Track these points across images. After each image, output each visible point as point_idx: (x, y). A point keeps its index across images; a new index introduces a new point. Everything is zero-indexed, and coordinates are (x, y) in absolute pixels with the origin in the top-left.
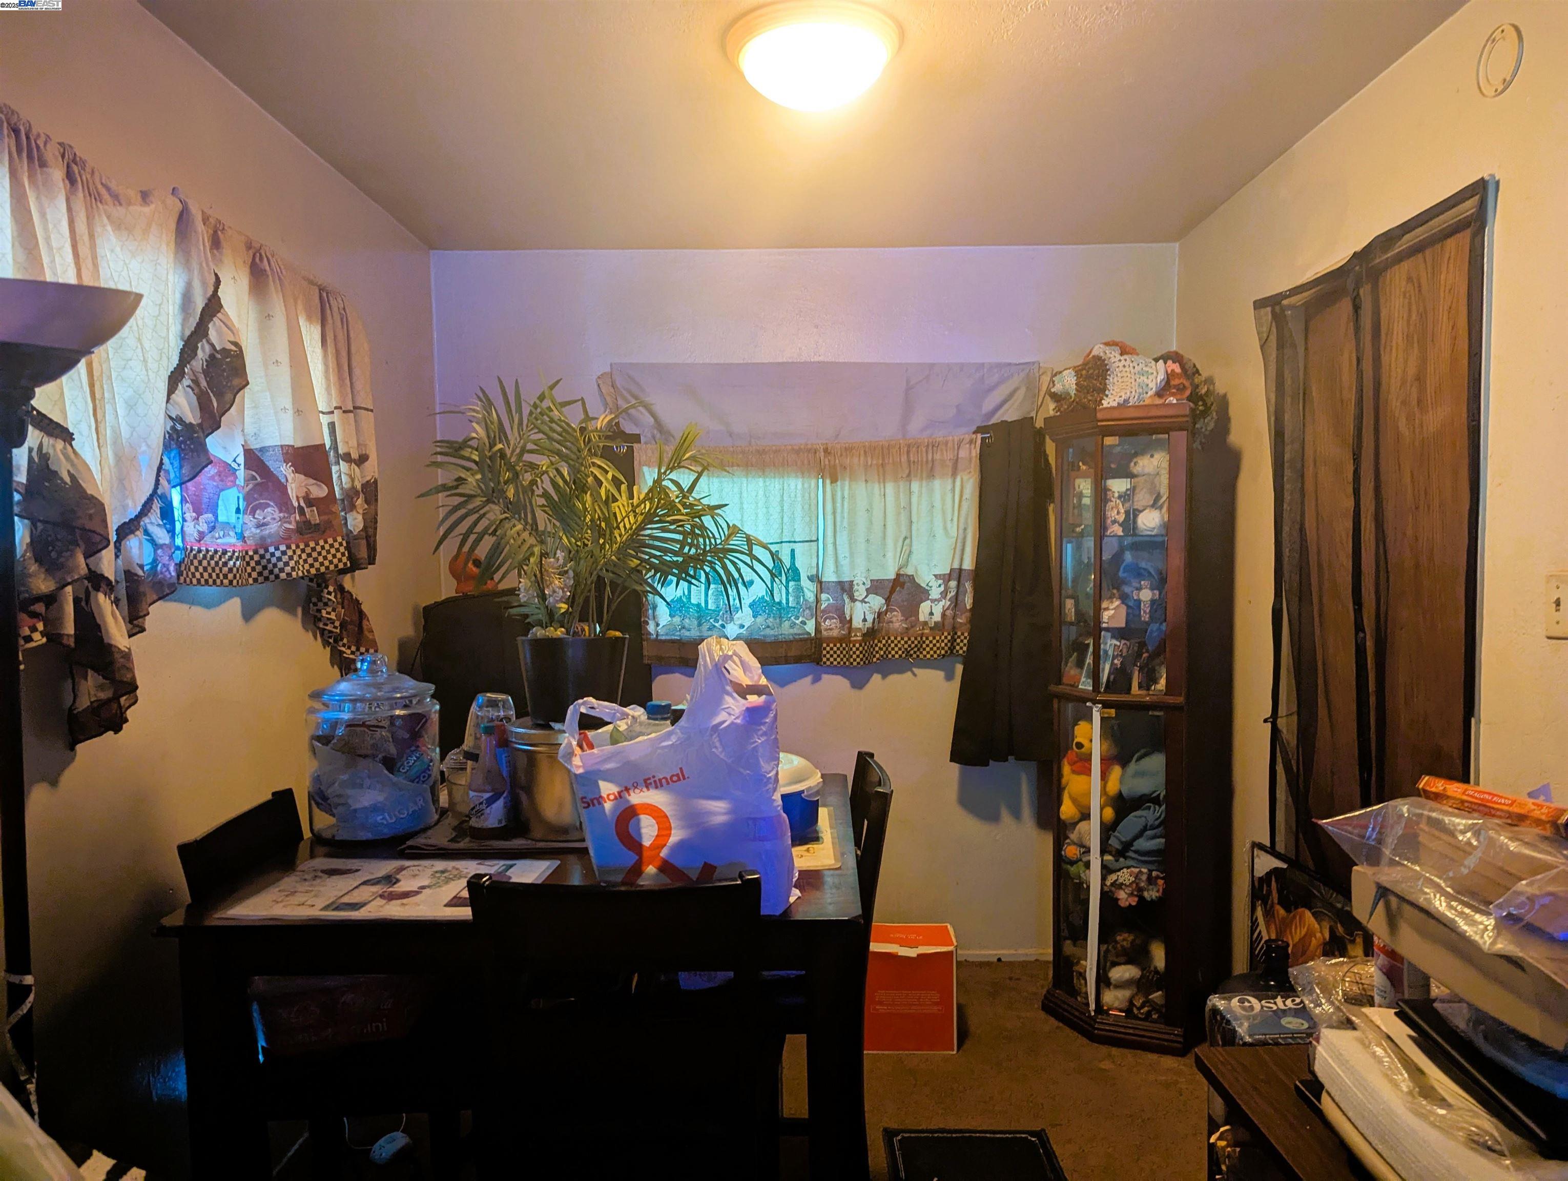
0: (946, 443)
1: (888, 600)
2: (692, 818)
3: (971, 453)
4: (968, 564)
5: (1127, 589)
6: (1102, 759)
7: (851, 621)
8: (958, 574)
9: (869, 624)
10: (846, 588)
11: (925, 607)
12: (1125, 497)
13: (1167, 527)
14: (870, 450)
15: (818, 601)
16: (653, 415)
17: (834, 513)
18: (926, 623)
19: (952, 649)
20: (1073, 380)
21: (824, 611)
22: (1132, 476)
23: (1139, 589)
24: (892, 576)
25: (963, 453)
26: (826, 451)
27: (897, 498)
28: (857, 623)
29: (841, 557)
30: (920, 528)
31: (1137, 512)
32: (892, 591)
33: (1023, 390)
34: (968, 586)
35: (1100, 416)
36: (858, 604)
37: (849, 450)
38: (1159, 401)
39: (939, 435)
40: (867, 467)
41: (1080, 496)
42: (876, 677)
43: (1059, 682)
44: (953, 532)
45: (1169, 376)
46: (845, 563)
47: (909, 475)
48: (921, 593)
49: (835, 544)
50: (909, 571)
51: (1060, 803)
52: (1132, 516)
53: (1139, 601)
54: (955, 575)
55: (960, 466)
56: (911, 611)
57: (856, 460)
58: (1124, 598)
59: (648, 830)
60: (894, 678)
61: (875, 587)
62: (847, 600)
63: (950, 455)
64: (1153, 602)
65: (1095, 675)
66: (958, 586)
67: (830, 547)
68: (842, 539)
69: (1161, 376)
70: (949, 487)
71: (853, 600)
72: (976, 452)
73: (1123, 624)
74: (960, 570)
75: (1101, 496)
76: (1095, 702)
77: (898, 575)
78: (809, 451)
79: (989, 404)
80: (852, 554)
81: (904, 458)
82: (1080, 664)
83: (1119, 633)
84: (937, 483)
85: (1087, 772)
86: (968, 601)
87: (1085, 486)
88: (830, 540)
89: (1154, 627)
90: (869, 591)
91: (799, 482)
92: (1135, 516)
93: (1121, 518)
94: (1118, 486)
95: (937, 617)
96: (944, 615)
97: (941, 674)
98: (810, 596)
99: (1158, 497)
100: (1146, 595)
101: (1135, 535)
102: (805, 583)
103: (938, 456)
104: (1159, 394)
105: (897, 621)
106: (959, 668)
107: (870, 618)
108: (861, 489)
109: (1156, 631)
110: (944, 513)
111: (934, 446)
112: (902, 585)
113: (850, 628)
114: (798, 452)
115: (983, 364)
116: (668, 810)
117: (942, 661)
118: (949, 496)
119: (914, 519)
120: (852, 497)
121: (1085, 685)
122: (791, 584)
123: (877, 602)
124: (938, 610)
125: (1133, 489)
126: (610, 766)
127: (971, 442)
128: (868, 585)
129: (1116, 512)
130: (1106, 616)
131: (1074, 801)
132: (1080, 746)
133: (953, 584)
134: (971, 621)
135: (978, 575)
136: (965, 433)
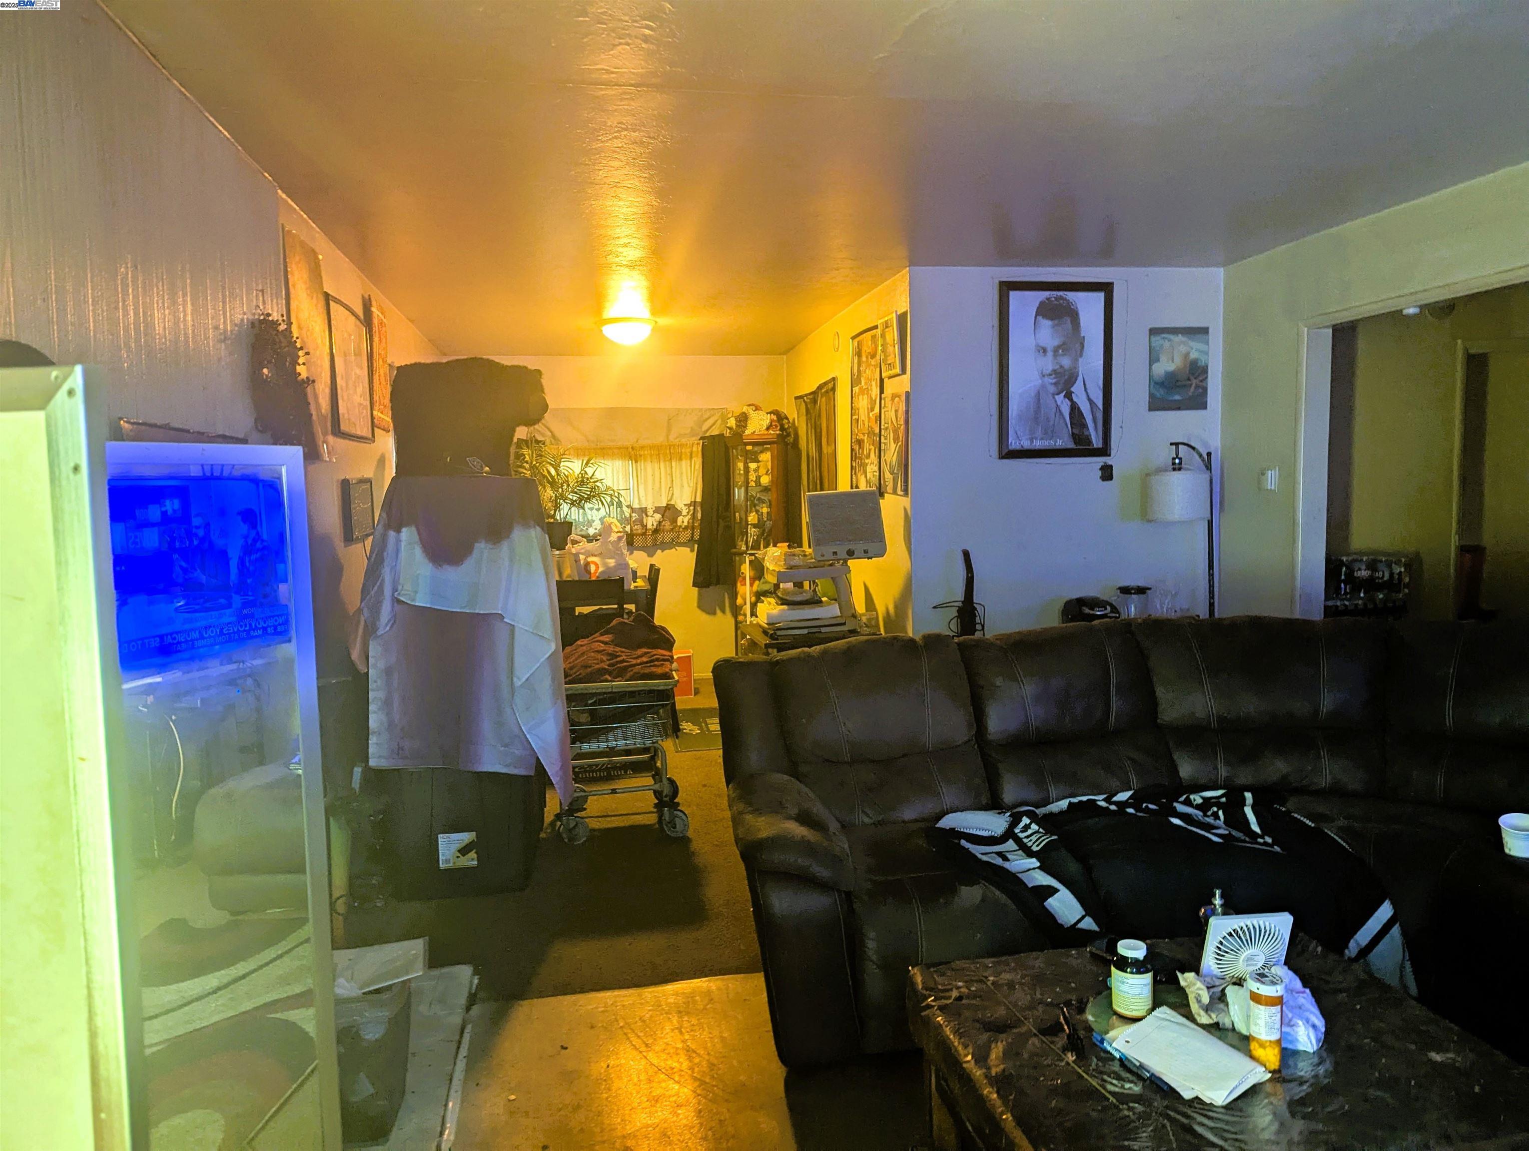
0: (687, 444)
1: (663, 516)
2: (605, 564)
3: (698, 449)
4: (699, 499)
5: (757, 508)
6: (750, 579)
7: (646, 526)
8: (694, 503)
9: (655, 527)
10: (643, 511)
11: (680, 519)
12: (756, 470)
13: (772, 481)
14: (651, 447)
15: (631, 516)
16: (551, 432)
17: (637, 476)
18: (681, 526)
19: (692, 537)
20: (734, 422)
21: (634, 522)
22: (758, 461)
23: (762, 508)
24: (665, 505)
25: (694, 449)
26: (632, 448)
27: (665, 468)
28: (649, 526)
29: (641, 496)
30: (677, 482)
31: (760, 477)
32: (665, 512)
33: (719, 422)
34: (699, 509)
35: (744, 437)
36: (649, 518)
37: (642, 448)
38: (766, 432)
39: (684, 441)
40: (651, 456)
41: (740, 470)
42: (659, 551)
43: (735, 548)
44: (692, 485)
45: (772, 421)
46: (643, 499)
47: (671, 459)
48: (679, 513)
49: (638, 490)
50: (672, 502)
51: (736, 599)
52: (758, 478)
53: (762, 513)
54: (693, 504)
55: (693, 455)
56: (674, 521)
57: (646, 452)
58: (757, 511)
59: (593, 568)
60: (667, 551)
61: (657, 510)
62: (644, 516)
63: (689, 450)
64: (768, 513)
65: (747, 544)
66: (694, 509)
67: (636, 492)
68: (641, 488)
69: (768, 421)
70: (689, 464)
71: (647, 516)
72: (700, 448)
73: (756, 522)
74: (695, 502)
75: (747, 469)
76: (747, 554)
77: (668, 505)
78: (624, 448)
79: (704, 428)
80: (646, 495)
81: (668, 452)
82: (742, 540)
83: (755, 526)
84: (683, 462)
85: (745, 584)
86: (699, 516)
87: (741, 465)
88: (636, 488)
89: (768, 522)
90: (654, 512)
91: (620, 462)
92: (760, 479)
93: (754, 479)
94: (753, 466)
95: (686, 524)
96: (688, 522)
97: (688, 549)
98: (628, 515)
99: (768, 470)
100: (765, 510)
101: (760, 485)
102: (625, 509)
103: (683, 451)
104: (768, 429)
105: (667, 525)
106: (696, 546)
107: (655, 524)
108: (649, 465)
109: (769, 524)
110: (687, 476)
111: (681, 446)
112: (669, 509)
113: (646, 529)
114: (619, 448)
115: (702, 409)
116: (598, 563)
117: (689, 543)
118: (689, 468)
119: (674, 479)
120: (645, 469)
121: (744, 548)
122: (619, 509)
123: (658, 516)
124: (686, 520)
125: (758, 467)
126: (583, 551)
127: (698, 444)
128: (654, 509)
129: (752, 477)
130: (750, 519)
131: (741, 597)
132: (743, 573)
133: (692, 508)
134: (701, 524)
135: (702, 504)
136: (695, 439)
